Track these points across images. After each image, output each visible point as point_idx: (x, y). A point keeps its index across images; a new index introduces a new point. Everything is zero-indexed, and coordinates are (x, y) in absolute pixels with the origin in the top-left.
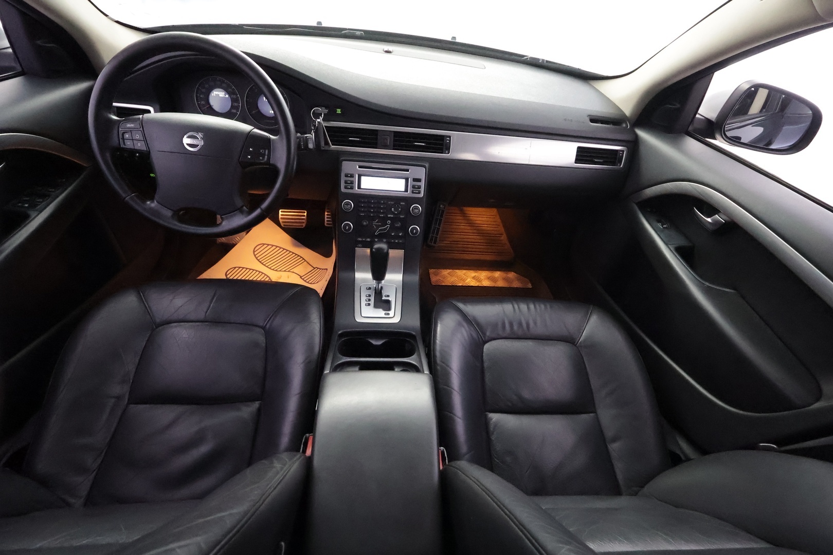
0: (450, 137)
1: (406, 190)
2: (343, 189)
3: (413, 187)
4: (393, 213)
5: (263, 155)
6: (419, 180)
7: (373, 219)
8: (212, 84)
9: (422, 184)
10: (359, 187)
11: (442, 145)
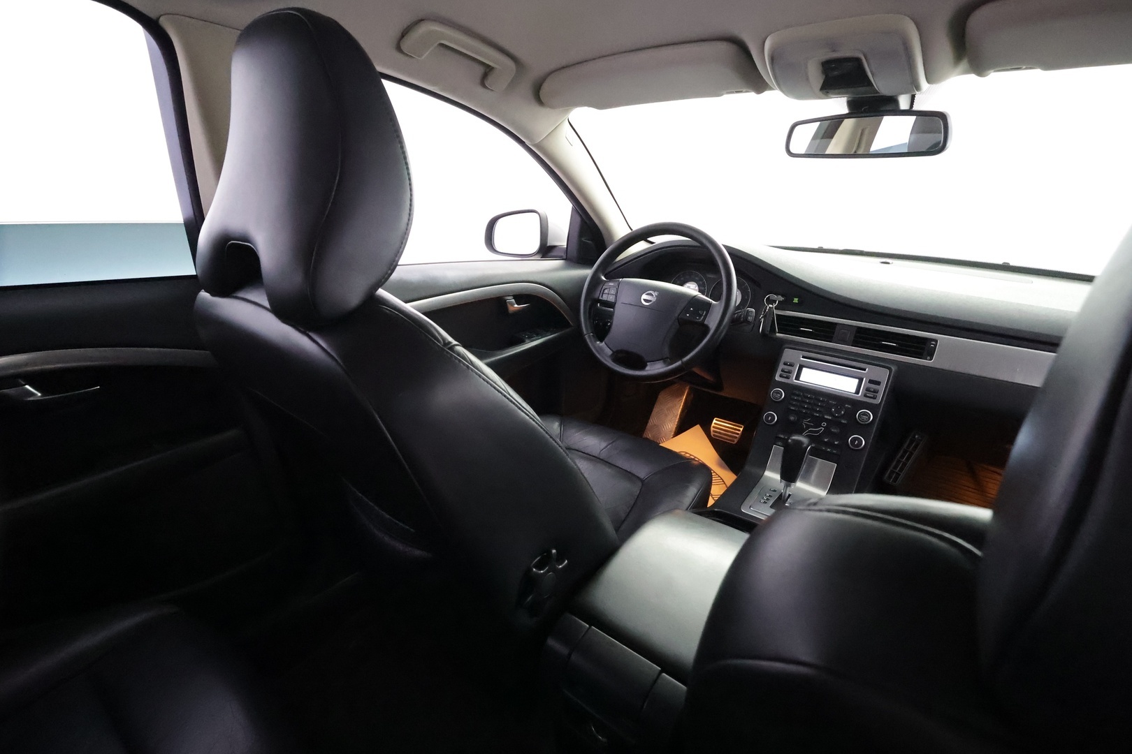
0: (936, 341)
1: (857, 392)
2: (777, 378)
3: (868, 390)
4: (831, 414)
5: (700, 316)
6: (878, 383)
7: (805, 416)
8: (687, 277)
9: (882, 388)
10: (798, 378)
11: (923, 349)
